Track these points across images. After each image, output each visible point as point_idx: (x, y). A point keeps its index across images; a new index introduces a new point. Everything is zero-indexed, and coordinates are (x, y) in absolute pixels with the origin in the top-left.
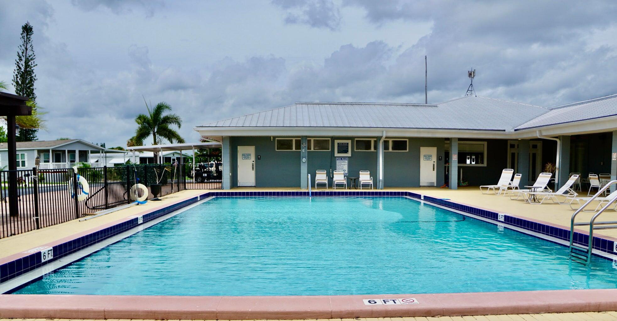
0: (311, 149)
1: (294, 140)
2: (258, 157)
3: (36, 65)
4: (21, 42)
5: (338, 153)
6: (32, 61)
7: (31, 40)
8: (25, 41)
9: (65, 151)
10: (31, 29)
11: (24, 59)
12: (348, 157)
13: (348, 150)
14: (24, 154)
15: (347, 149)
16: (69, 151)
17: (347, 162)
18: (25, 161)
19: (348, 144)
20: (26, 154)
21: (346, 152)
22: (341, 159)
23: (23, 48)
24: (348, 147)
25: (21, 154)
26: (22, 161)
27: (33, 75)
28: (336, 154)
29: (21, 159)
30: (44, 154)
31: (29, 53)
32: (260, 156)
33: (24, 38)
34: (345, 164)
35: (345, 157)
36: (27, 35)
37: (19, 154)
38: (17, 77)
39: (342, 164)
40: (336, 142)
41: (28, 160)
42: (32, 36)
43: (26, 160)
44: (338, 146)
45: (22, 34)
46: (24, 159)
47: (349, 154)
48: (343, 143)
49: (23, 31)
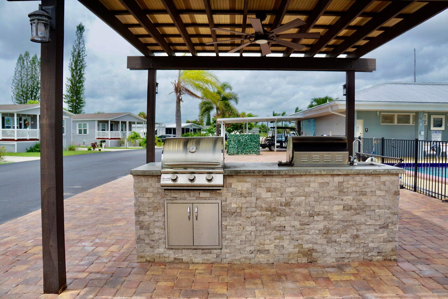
0: (410, 123)
1: (396, 114)
2: (366, 130)
3: (86, 55)
4: (76, 38)
5: (434, 127)
6: (83, 52)
7: (83, 36)
8: (78, 38)
9: (119, 122)
10: (83, 28)
11: (77, 50)
12: (442, 131)
13: (442, 125)
14: (86, 124)
15: (441, 123)
16: (122, 122)
17: (440, 134)
18: (86, 130)
19: (442, 119)
20: (88, 124)
21: (440, 126)
22: (436, 132)
23: (77, 42)
24: (442, 121)
25: (84, 124)
26: (84, 129)
27: (84, 63)
28: (432, 128)
29: (84, 128)
30: (102, 124)
31: (81, 46)
32: (367, 129)
33: (78, 35)
34: (439, 136)
35: (439, 131)
36: (81, 32)
37: (81, 124)
38: (72, 65)
39: (437, 136)
40: (432, 117)
41: (89, 129)
42: (84, 33)
43: (88, 128)
44: (434, 121)
45: (76, 32)
46: (86, 128)
47: (443, 128)
48: (438, 118)
49: (78, 30)
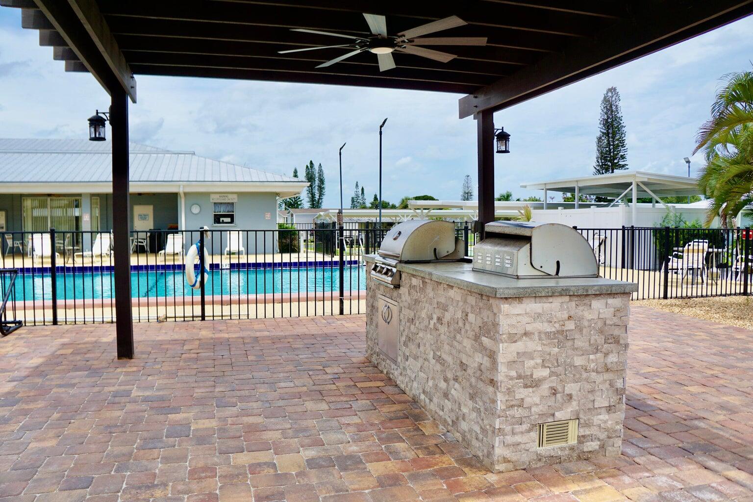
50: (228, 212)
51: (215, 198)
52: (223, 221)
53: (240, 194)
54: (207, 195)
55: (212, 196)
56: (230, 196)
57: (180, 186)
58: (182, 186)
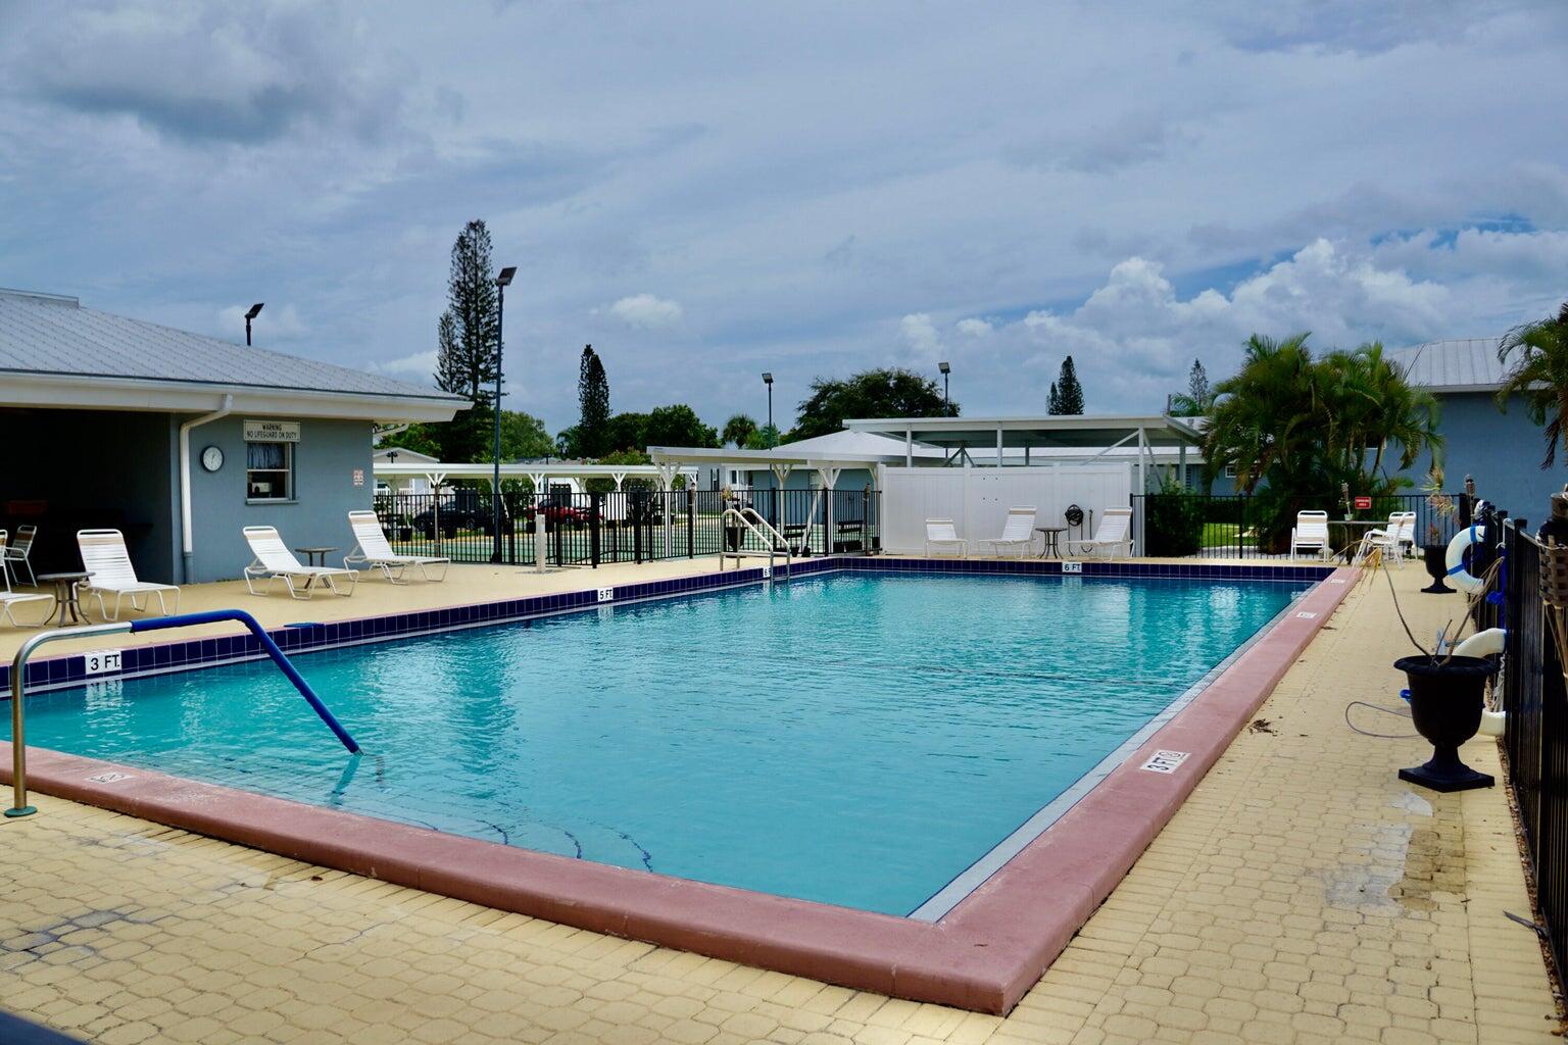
50: (269, 468)
51: (253, 431)
52: (257, 488)
53: (307, 423)
54: (236, 420)
55: (250, 426)
56: (287, 428)
57: (224, 396)
58: (230, 397)
